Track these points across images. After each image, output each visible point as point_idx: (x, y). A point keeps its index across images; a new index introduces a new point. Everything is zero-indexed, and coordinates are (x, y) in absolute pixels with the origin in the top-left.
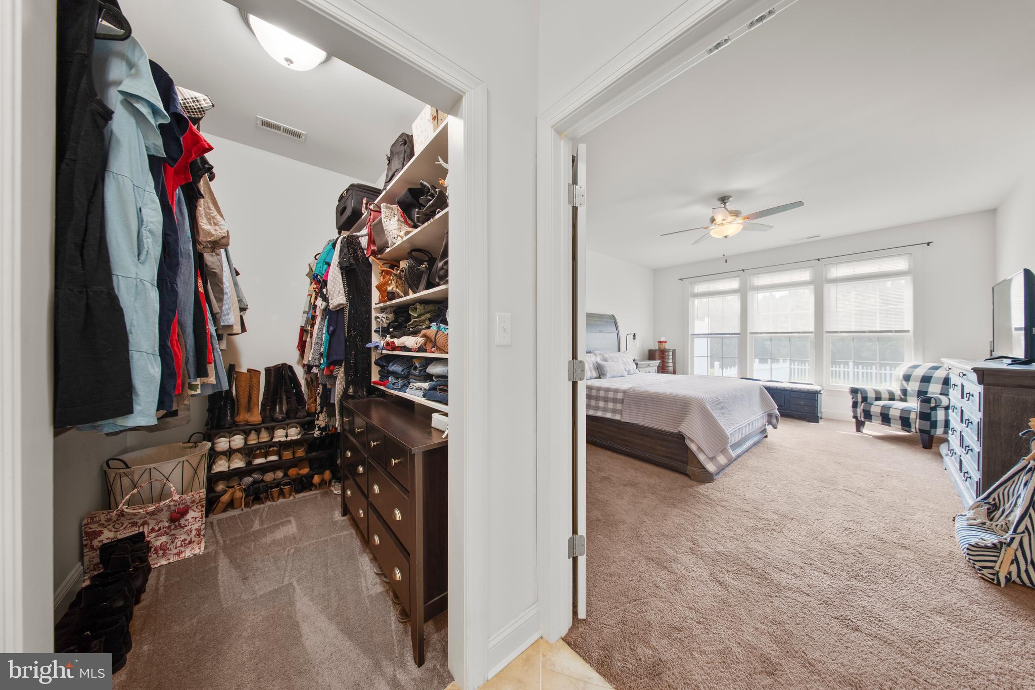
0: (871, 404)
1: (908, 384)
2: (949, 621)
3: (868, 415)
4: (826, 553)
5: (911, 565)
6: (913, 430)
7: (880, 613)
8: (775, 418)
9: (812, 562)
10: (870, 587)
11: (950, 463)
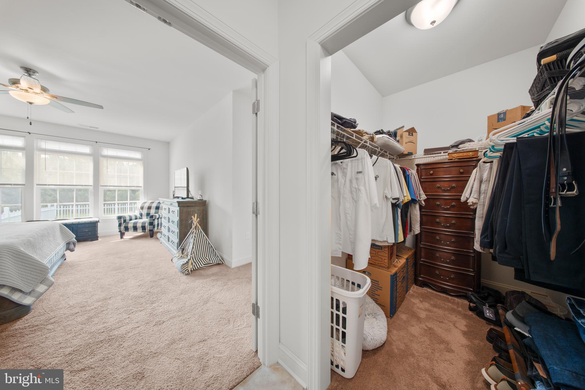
0: (128, 223)
1: (142, 211)
2: (185, 294)
3: (127, 229)
4: (136, 302)
5: (167, 284)
6: (147, 231)
7: (167, 309)
8: (72, 244)
9: (132, 311)
10: (160, 302)
11: (163, 240)
